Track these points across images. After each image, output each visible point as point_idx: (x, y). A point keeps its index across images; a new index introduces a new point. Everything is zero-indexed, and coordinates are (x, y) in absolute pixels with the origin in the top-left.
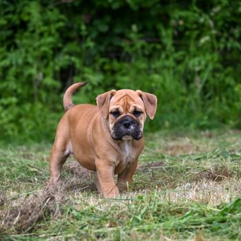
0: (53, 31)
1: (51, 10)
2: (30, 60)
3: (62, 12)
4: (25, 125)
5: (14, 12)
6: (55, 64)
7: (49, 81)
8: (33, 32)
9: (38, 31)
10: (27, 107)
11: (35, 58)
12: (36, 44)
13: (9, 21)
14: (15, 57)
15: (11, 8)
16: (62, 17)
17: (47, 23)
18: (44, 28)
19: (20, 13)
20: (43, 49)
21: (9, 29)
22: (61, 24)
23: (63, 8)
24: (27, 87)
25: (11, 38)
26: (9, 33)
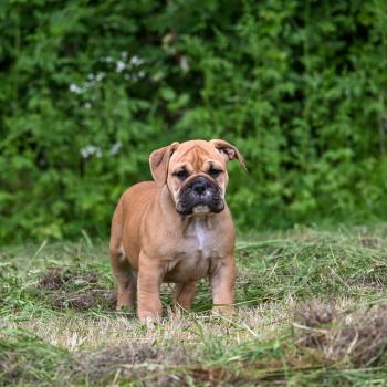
2: (374, 89)
4: (365, 192)
10: (369, 163)
11: (381, 85)
12: (383, 63)
13: (339, 25)
14: (350, 84)
19: (357, 13)
21: (340, 38)
24: (368, 132)
25: (342, 53)
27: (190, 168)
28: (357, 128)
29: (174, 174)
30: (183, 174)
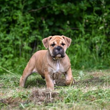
0: (28, 24)
1: (27, 14)
3: (32, 16)
5: (9, 16)
6: (30, 39)
7: (26, 47)
9: (21, 24)
15: (8, 14)
16: (32, 18)
17: (25, 20)
18: (24, 23)
20: (24, 32)
22: (32, 21)
23: (32, 14)
26: (7, 25)
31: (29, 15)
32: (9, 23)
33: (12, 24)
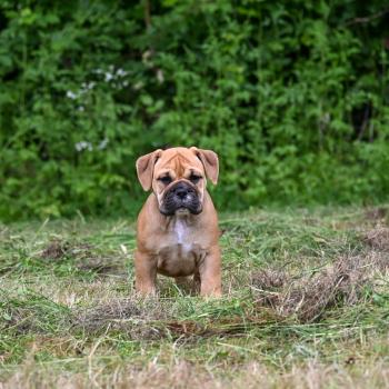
0: (344, 59)
1: (341, 32)
2: (314, 97)
3: (355, 35)
4: (306, 181)
5: (292, 35)
6: (346, 102)
7: (338, 124)
8: (318, 60)
9: (324, 59)
10: (310, 157)
11: (321, 95)
12: (322, 77)
13: (286, 45)
14: (294, 93)
15: (289, 29)
16: (356, 40)
17: (336, 49)
18: (332, 56)
19: (301, 35)
20: (331, 82)
21: (287, 56)
22: (354, 50)
23: (356, 30)
24: (309, 132)
25: (288, 68)
26: (287, 61)
27: (173, 174)
28: (300, 130)
29: (159, 179)
30: (166, 179)
31: (348, 33)
32: (293, 55)
33: (301, 59)
